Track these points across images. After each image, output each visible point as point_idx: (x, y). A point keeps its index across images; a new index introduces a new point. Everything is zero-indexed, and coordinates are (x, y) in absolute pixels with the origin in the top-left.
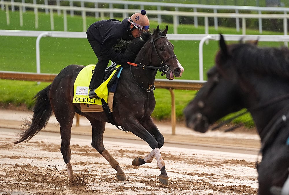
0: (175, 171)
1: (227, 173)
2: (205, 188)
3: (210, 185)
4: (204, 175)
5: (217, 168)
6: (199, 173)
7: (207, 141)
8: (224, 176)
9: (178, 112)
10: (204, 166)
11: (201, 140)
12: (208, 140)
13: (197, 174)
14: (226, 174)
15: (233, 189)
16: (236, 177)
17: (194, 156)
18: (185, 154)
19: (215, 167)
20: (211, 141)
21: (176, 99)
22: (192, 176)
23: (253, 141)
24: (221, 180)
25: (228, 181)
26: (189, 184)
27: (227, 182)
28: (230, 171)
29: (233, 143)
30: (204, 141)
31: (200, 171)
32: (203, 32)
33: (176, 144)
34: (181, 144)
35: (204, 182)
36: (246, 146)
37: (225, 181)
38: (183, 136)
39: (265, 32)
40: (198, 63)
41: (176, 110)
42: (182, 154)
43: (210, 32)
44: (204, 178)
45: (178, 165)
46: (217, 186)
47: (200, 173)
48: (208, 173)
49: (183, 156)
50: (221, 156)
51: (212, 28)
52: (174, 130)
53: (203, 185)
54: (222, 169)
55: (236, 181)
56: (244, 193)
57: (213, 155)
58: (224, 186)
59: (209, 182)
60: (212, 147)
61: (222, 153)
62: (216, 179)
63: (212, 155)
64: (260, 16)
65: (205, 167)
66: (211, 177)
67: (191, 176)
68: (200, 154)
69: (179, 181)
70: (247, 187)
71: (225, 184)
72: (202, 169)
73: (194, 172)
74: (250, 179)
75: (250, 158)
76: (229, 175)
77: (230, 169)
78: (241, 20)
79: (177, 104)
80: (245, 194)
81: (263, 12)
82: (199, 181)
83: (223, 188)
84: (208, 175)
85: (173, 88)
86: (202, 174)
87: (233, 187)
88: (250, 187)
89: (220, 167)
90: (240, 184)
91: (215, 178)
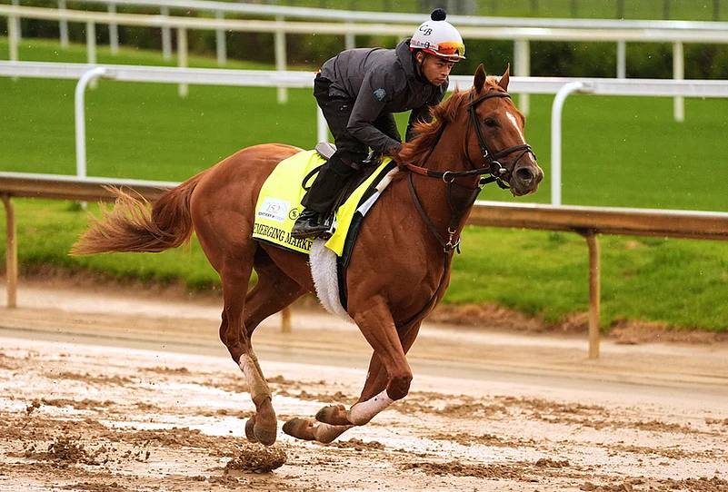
0: (16, 396)
1: (144, 400)
2: (91, 436)
3: (103, 428)
4: (86, 404)
5: (120, 388)
6: (76, 400)
7: (95, 323)
8: (137, 406)
9: (23, 252)
10: (89, 384)
11: (81, 321)
12: (97, 320)
13: (71, 403)
14: (141, 403)
15: (159, 439)
16: (165, 408)
17: (63, 358)
18: (41, 354)
19: (114, 384)
20: (106, 324)
21: (17, 222)
22: (59, 406)
23: (207, 322)
24: (130, 416)
25: (146, 418)
26: (52, 427)
27: (145, 421)
28: (150, 394)
29: (158, 329)
30: (87, 323)
31: (78, 396)
32: (82, 59)
33: (18, 329)
34: (31, 330)
35: (89, 421)
36: (190, 335)
37: (139, 417)
38: (35, 310)
39: (233, 63)
40: (73, 133)
41: (19, 247)
42: (32, 354)
43: (101, 60)
44: (87, 412)
45: (23, 380)
46: (119, 431)
47: (79, 399)
48: (98, 400)
49: (37, 358)
50: (128, 359)
51: (104, 50)
52: (12, 296)
53: (85, 428)
54: (131, 390)
55: (167, 418)
56: (184, 448)
57: (110, 357)
58: (135, 432)
59: (101, 422)
60: (108, 337)
61: (133, 352)
62: (117, 415)
63: (107, 358)
64: (220, 25)
65: (89, 386)
66: (105, 409)
67: (55, 408)
68: (78, 355)
69: (25, 419)
70: (191, 432)
71: (140, 427)
72: (82, 392)
73: (64, 398)
74: (200, 413)
75: (199, 364)
76: (148, 404)
77: (151, 390)
78: (174, 32)
79: (21, 232)
80: (187, 448)
81: (230, 16)
82: (75, 420)
83: (135, 435)
84: (96, 404)
85: (10, 194)
86: (83, 402)
87: (157, 433)
88: (198, 432)
89: (127, 385)
90: (175, 426)
91: (114, 413)
